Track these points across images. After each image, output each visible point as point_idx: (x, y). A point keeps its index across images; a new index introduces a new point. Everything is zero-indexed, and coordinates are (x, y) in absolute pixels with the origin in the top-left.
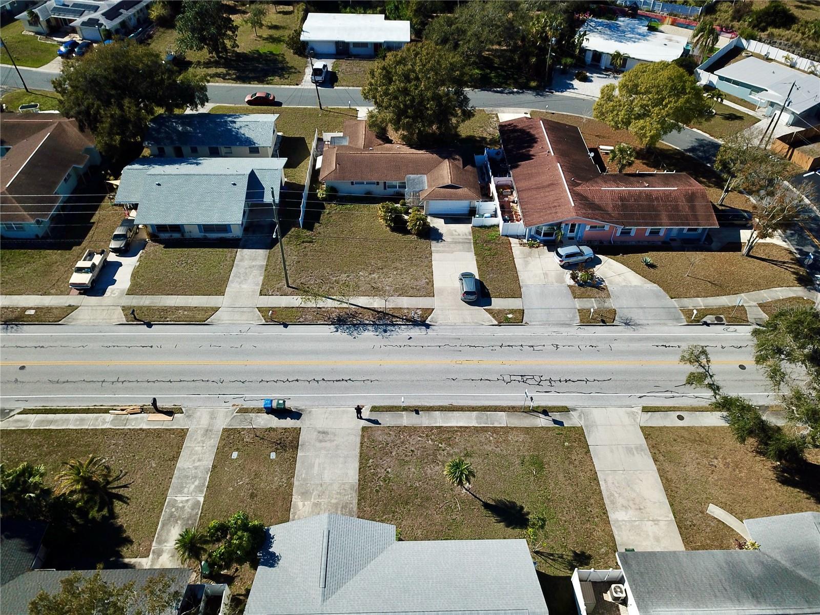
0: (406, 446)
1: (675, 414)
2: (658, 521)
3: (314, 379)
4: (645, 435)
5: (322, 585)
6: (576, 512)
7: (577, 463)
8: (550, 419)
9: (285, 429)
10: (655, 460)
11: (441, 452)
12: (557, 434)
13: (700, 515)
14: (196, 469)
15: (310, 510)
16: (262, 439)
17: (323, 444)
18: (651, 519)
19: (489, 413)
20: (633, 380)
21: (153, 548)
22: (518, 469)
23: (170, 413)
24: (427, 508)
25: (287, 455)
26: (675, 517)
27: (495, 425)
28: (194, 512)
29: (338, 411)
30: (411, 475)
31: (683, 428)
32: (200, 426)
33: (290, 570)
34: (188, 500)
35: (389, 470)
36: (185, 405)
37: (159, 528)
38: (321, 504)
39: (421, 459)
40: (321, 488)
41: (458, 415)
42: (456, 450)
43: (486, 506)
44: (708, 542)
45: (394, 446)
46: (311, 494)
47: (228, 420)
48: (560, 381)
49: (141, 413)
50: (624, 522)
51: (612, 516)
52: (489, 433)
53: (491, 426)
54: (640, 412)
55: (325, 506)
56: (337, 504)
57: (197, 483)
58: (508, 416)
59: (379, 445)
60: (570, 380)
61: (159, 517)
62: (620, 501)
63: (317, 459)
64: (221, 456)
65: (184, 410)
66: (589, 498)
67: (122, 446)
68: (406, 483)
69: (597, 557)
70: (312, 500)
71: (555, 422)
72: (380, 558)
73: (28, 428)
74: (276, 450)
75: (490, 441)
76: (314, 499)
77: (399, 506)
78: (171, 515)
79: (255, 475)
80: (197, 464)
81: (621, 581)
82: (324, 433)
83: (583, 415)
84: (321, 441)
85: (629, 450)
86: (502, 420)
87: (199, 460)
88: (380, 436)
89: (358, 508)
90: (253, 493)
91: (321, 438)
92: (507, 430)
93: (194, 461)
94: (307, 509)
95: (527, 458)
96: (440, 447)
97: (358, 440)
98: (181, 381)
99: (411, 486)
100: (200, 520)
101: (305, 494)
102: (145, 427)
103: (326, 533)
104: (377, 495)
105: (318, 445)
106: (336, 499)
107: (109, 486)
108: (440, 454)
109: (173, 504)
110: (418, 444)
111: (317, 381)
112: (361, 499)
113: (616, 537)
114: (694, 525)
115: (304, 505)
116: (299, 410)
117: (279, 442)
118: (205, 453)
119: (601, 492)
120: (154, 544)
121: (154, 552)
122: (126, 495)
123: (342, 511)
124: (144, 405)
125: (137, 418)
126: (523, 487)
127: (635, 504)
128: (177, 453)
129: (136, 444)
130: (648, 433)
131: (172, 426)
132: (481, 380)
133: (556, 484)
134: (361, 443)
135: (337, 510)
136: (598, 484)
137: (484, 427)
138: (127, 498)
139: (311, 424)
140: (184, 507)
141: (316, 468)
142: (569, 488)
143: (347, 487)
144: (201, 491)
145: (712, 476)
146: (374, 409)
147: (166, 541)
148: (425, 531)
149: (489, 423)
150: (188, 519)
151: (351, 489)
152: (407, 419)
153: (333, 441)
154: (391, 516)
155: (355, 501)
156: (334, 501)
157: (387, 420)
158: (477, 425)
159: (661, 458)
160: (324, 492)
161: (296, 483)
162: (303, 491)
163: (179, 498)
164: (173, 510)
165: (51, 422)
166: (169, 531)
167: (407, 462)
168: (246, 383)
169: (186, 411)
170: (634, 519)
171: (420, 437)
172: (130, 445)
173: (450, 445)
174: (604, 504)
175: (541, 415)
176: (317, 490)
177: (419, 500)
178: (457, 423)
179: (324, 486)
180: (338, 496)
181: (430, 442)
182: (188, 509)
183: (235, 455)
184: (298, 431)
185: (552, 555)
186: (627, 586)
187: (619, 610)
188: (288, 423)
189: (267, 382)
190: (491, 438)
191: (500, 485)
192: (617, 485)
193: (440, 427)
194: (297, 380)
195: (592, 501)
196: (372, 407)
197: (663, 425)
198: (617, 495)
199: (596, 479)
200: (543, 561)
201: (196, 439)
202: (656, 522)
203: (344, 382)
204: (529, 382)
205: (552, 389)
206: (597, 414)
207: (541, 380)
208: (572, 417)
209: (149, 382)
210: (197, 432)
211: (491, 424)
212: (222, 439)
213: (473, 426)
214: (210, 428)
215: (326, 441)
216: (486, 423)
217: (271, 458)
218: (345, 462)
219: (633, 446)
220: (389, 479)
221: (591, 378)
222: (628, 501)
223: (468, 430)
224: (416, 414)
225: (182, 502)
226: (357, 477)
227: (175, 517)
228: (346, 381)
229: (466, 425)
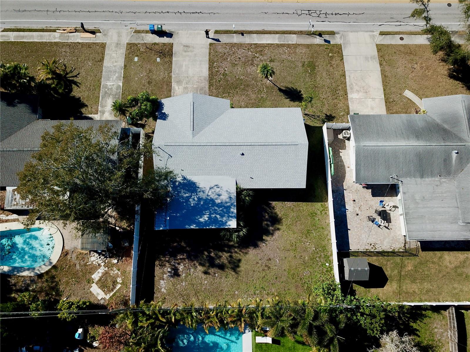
0: (236, 55)
1: (399, 37)
2: (375, 98)
3: (178, 12)
4: (378, 49)
5: (192, 129)
6: (330, 94)
7: (335, 66)
8: (323, 39)
9: (164, 44)
10: (381, 65)
11: (256, 59)
12: (326, 49)
13: (399, 96)
14: (115, 67)
15: (182, 91)
16: (151, 49)
17: (187, 53)
18: (371, 97)
19: (286, 35)
20: (378, 14)
21: (99, 110)
22: (300, 69)
23: (93, 32)
24: (247, 91)
25: (167, 60)
26: (385, 97)
27: (289, 43)
28: (118, 91)
29: (194, 33)
30: (238, 73)
31: (402, 45)
32: (113, 41)
33: (174, 122)
34: (113, 85)
35: (226, 69)
36: (101, 28)
37: (100, 99)
38: (188, 87)
39: (245, 63)
40: (187, 79)
41: (267, 36)
42: (265, 58)
43: (280, 90)
44: (400, 110)
45: (229, 55)
46: (182, 82)
47: (129, 38)
48: (332, 14)
49: (75, 32)
50: (356, 99)
51: (350, 96)
52: (285, 48)
53: (287, 43)
54: (378, 35)
55: (191, 89)
56: (197, 88)
57: (117, 75)
58: (298, 37)
59: (220, 54)
60: (338, 14)
61: (99, 94)
62: (356, 88)
63: (184, 62)
64: (128, 59)
65: (101, 31)
66: (338, 86)
67: (69, 53)
68: (235, 77)
69: (338, 117)
70: (183, 85)
71: (326, 41)
72: (222, 116)
73: (10, 41)
74: (160, 57)
75: (285, 53)
76: (184, 85)
77: (232, 90)
78: (106, 93)
79: (150, 71)
80: (115, 64)
81: (349, 129)
82: (187, 46)
83: (343, 37)
84: (185, 52)
85: (367, 59)
86: (293, 39)
87: (116, 62)
88: (220, 49)
89: (209, 90)
90: (149, 81)
91: (186, 49)
92: (296, 46)
93: (113, 62)
94: (181, 90)
95: (306, 63)
96: (256, 56)
97: (208, 51)
98: (96, 11)
99: (238, 78)
100: (122, 95)
101: (179, 82)
102: (80, 41)
103: (192, 104)
104: (220, 83)
105: (184, 53)
106: (196, 85)
107: (67, 76)
108: (256, 60)
109: (106, 86)
110: (243, 54)
111: (181, 13)
112: (211, 85)
113: (350, 107)
114: (394, 101)
115: (179, 88)
116: (171, 32)
117: (161, 52)
118: (118, 58)
119: (346, 83)
120: (99, 107)
121: (100, 112)
122: (78, 81)
123: (200, 91)
124: (76, 27)
125: (74, 36)
126: (302, 80)
127: (364, 89)
128: (102, 57)
129: (77, 52)
130: (380, 48)
131: (96, 41)
132: (283, 13)
133: (321, 78)
134: (209, 53)
135: (197, 91)
136: (345, 79)
137: (283, 44)
138: (79, 83)
139: (179, 41)
140: (112, 88)
141: (184, 67)
142: (328, 80)
143: (202, 78)
144: (120, 80)
145: (411, 74)
146: (216, 32)
147: (105, 106)
148: (246, 103)
149: (286, 41)
150: (115, 95)
151: (205, 80)
152: (236, 39)
153: (193, 51)
154: (227, 95)
155: (207, 87)
156: (195, 86)
157: (224, 39)
158: (278, 43)
159: (385, 63)
160: (189, 81)
161: (173, 76)
162: (178, 80)
163: (109, 83)
164: (106, 90)
165: (23, 37)
166: (106, 101)
167: (236, 64)
168: (137, 14)
169: (103, 31)
170: (362, 98)
171: (244, 50)
172: (74, 52)
173: (262, 55)
174: (346, 89)
175: (317, 37)
176: (185, 80)
177: (243, 86)
178: (267, 41)
179: (189, 78)
180: (198, 84)
181: (250, 53)
182: (114, 89)
183: (136, 59)
184: (171, 45)
185: (314, 116)
186: (351, 131)
187: (345, 143)
188: (165, 40)
190: (286, 51)
191: (289, 78)
192: (356, 79)
193: (256, 44)
194: (168, 12)
195: (340, 88)
196: (215, 31)
197: (390, 43)
198: (354, 84)
199: (344, 76)
200: (309, 119)
201: (112, 49)
202: (373, 99)
203: (197, 14)
204: (313, 15)
205: (326, 20)
206: (352, 36)
207: (320, 14)
208: (336, 38)
209: (76, 12)
210: (111, 45)
211: (287, 42)
212: (127, 50)
213: (276, 44)
214: (119, 42)
215: (189, 52)
216: (284, 42)
217: (157, 61)
218: (201, 64)
219: (369, 56)
220: (226, 74)
221: (351, 13)
222: (360, 88)
223: (273, 46)
224: (242, 35)
225: (110, 85)
226: (208, 73)
227: (108, 94)
228: (198, 13)
229: (272, 43)
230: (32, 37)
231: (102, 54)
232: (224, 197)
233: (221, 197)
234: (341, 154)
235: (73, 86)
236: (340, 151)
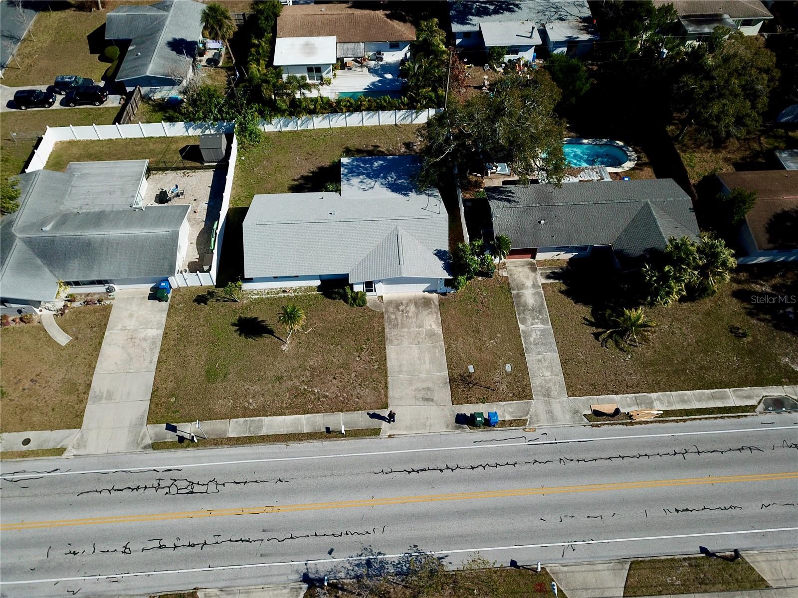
0: (340, 383)
1: (31, 446)
2: (121, 330)
3: (452, 470)
4: (82, 416)
6: (191, 333)
7: (171, 378)
8: (178, 433)
9: (468, 402)
10: (89, 385)
13: (80, 336)
14: (539, 352)
15: (424, 322)
16: (489, 388)
17: (425, 385)
18: (127, 331)
19: (246, 435)
20: (50, 495)
21: (542, 289)
22: (232, 368)
23: (597, 414)
24: (323, 327)
25: (457, 371)
26: (104, 333)
27: (243, 419)
28: (522, 315)
29: (418, 429)
30: (337, 354)
31: (32, 428)
32: (558, 400)
34: (532, 325)
35: (357, 358)
36: (587, 426)
37: (545, 303)
38: (416, 327)
39: (326, 370)
40: (419, 339)
41: (282, 430)
42: (289, 382)
45: (353, 383)
46: (426, 335)
47: (532, 410)
48: (146, 488)
50: (153, 327)
51: (161, 332)
52: (252, 408)
53: (247, 419)
54: (69, 448)
55: (412, 325)
56: (403, 328)
57: (532, 339)
58: (226, 432)
59: (369, 384)
60: (133, 490)
61: (550, 311)
62: (146, 345)
63: (428, 368)
64: (521, 367)
65: (586, 420)
66: (175, 345)
67: (622, 373)
69: (188, 301)
70: (424, 330)
71: (174, 429)
74: (470, 375)
75: (253, 397)
78: (540, 312)
80: (540, 357)
82: (427, 400)
84: (428, 389)
85: (110, 396)
86: (234, 428)
87: (540, 361)
88: (367, 393)
89: (383, 325)
90: (478, 333)
91: (429, 393)
92: (231, 414)
93: (545, 360)
94: (427, 322)
96: (306, 384)
98: (609, 458)
99: (337, 345)
101: (431, 335)
102: (614, 396)
103: (402, 263)
105: (430, 385)
106: (404, 332)
108: (307, 375)
109: (543, 322)
111: (448, 468)
112: (382, 333)
113: (165, 316)
114: (91, 327)
115: (431, 325)
116: (460, 427)
117: (471, 385)
118: (539, 369)
119: (161, 351)
120: (542, 292)
121: (539, 286)
122: (588, 327)
123: (398, 322)
125: (629, 406)
127: (134, 342)
128: (565, 368)
129: (610, 375)
130: (75, 420)
131: (588, 400)
132: (246, 482)
133: (201, 356)
134: (387, 388)
135: (402, 323)
136: (159, 358)
137: (255, 417)
138: (586, 325)
139: (443, 410)
141: (427, 359)
142: (189, 353)
143: (396, 342)
144: (524, 332)
145: (43, 371)
146: (376, 432)
147: (534, 294)
148: (326, 310)
150: (524, 310)
151: (391, 340)
152: (340, 421)
153: (415, 390)
154: (355, 321)
155: (387, 330)
156: (406, 330)
157: (361, 419)
158: (263, 418)
159: (81, 388)
160: (415, 336)
161: (442, 343)
162: (434, 337)
163: (541, 326)
164: (541, 317)
166: (535, 301)
167: (341, 367)
168: (531, 460)
169: (582, 420)
170: (142, 330)
171: (326, 397)
172: (616, 374)
173: (296, 388)
174: (163, 340)
175: (187, 436)
176: (422, 338)
177: (330, 334)
178: (284, 419)
179: (416, 341)
180: (402, 333)
181: (316, 391)
182: (529, 317)
183: (509, 369)
184: (455, 402)
185: (225, 301)
188: (467, 409)
189: (507, 464)
190: (251, 401)
192: (142, 358)
193: (306, 412)
194: (473, 468)
195: (172, 343)
196: (379, 435)
198: (147, 350)
199: (160, 362)
201: (555, 385)
202: (124, 329)
203: (416, 468)
204: (185, 484)
205: (159, 476)
206: (120, 442)
207: (169, 487)
208: (152, 436)
209: (646, 455)
210: (558, 393)
211: (247, 421)
212: (528, 385)
213: (267, 416)
214: (547, 399)
215: (423, 389)
216: (253, 421)
217: (472, 366)
218: (400, 366)
219: (103, 401)
220: (357, 351)
221: (105, 494)
222: (139, 345)
223: (274, 410)
224: (329, 428)
225: (537, 323)
226: (387, 351)
227: (536, 311)
228: (413, 471)
229: (274, 417)
230: (700, 400)
231: (567, 374)
232: (355, 181)
233: (359, 180)
234: (198, 256)
235: (593, 320)
236: (197, 260)
